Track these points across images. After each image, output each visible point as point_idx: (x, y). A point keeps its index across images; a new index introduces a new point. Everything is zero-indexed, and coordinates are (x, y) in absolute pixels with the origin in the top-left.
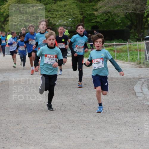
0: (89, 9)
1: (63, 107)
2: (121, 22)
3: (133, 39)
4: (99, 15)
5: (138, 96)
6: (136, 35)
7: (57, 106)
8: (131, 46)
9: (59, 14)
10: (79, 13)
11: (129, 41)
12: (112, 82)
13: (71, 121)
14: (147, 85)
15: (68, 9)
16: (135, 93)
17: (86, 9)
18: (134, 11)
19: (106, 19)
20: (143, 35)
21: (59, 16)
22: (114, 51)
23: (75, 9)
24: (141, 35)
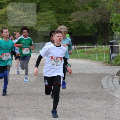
0: (65, 19)
1: (44, 96)
2: (90, 30)
3: (100, 43)
4: (73, 23)
5: (104, 88)
6: (102, 40)
7: (40, 95)
8: (98, 49)
9: (40, 23)
10: (57, 22)
11: (97, 44)
12: (84, 77)
13: (51, 107)
14: (111, 80)
15: (48, 19)
16: (102, 86)
17: (62, 19)
18: (101, 21)
19: (78, 26)
20: (108, 40)
21: (41, 24)
22: (85, 53)
23: (53, 18)
24: (106, 40)
